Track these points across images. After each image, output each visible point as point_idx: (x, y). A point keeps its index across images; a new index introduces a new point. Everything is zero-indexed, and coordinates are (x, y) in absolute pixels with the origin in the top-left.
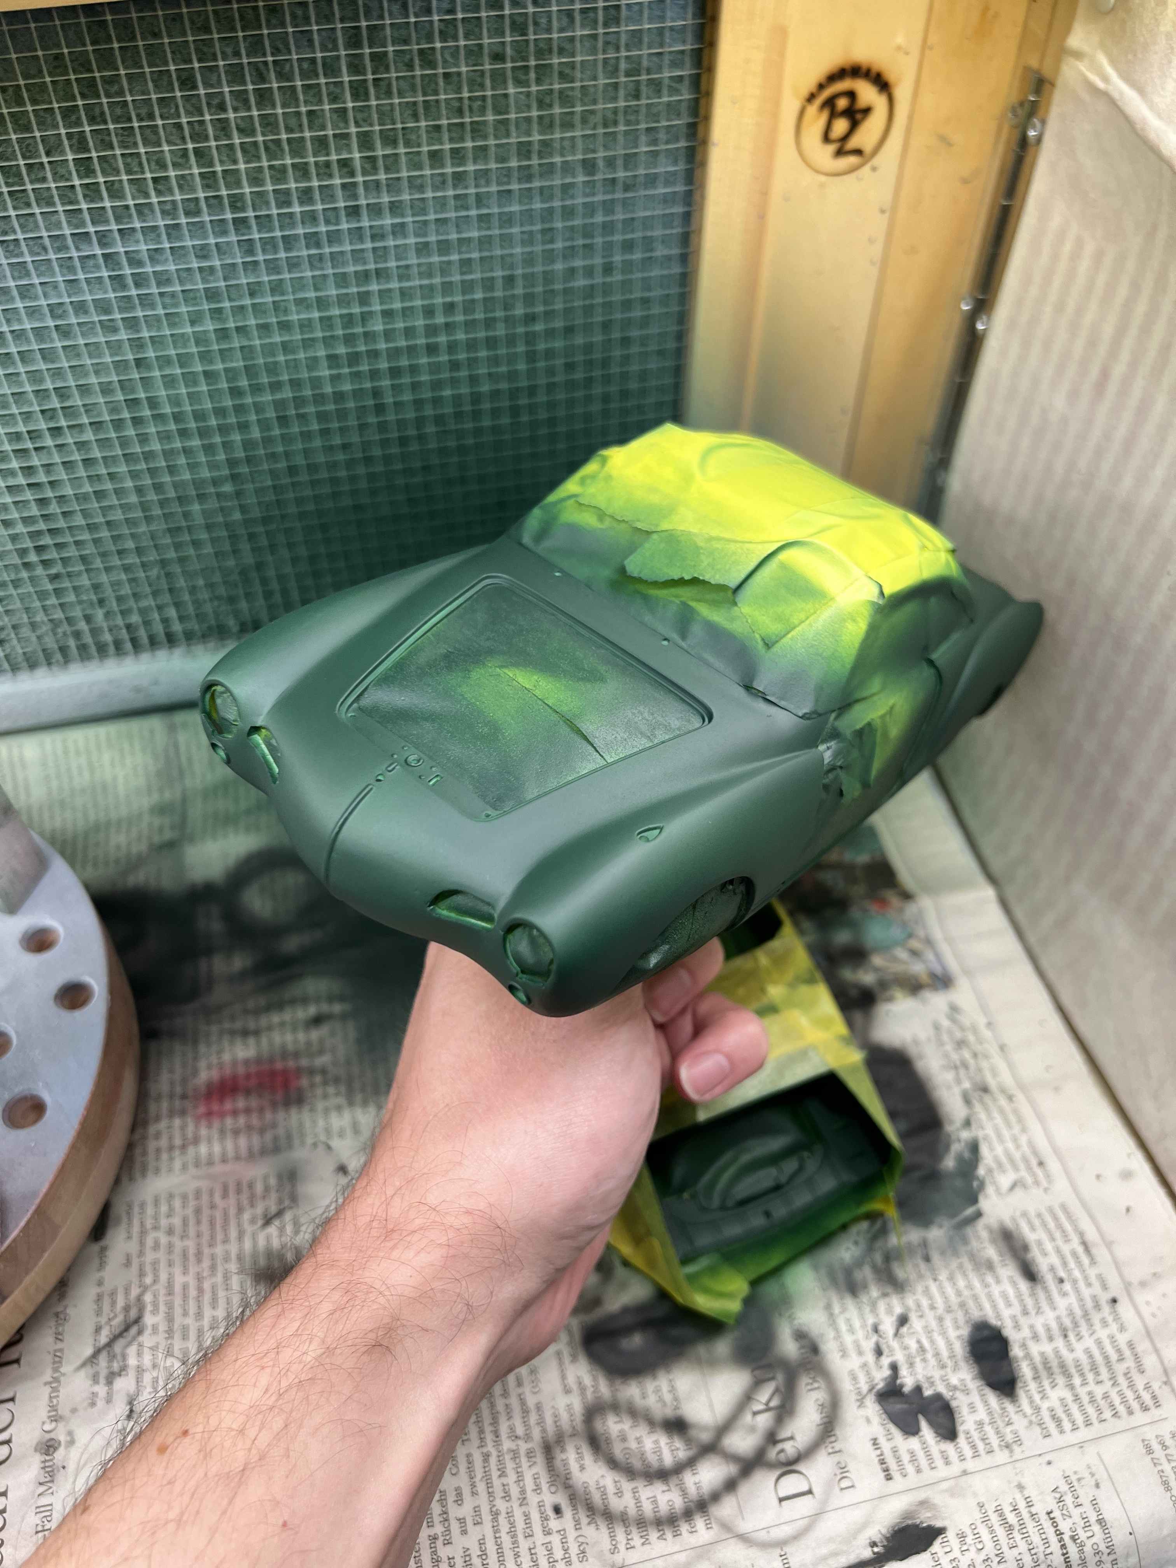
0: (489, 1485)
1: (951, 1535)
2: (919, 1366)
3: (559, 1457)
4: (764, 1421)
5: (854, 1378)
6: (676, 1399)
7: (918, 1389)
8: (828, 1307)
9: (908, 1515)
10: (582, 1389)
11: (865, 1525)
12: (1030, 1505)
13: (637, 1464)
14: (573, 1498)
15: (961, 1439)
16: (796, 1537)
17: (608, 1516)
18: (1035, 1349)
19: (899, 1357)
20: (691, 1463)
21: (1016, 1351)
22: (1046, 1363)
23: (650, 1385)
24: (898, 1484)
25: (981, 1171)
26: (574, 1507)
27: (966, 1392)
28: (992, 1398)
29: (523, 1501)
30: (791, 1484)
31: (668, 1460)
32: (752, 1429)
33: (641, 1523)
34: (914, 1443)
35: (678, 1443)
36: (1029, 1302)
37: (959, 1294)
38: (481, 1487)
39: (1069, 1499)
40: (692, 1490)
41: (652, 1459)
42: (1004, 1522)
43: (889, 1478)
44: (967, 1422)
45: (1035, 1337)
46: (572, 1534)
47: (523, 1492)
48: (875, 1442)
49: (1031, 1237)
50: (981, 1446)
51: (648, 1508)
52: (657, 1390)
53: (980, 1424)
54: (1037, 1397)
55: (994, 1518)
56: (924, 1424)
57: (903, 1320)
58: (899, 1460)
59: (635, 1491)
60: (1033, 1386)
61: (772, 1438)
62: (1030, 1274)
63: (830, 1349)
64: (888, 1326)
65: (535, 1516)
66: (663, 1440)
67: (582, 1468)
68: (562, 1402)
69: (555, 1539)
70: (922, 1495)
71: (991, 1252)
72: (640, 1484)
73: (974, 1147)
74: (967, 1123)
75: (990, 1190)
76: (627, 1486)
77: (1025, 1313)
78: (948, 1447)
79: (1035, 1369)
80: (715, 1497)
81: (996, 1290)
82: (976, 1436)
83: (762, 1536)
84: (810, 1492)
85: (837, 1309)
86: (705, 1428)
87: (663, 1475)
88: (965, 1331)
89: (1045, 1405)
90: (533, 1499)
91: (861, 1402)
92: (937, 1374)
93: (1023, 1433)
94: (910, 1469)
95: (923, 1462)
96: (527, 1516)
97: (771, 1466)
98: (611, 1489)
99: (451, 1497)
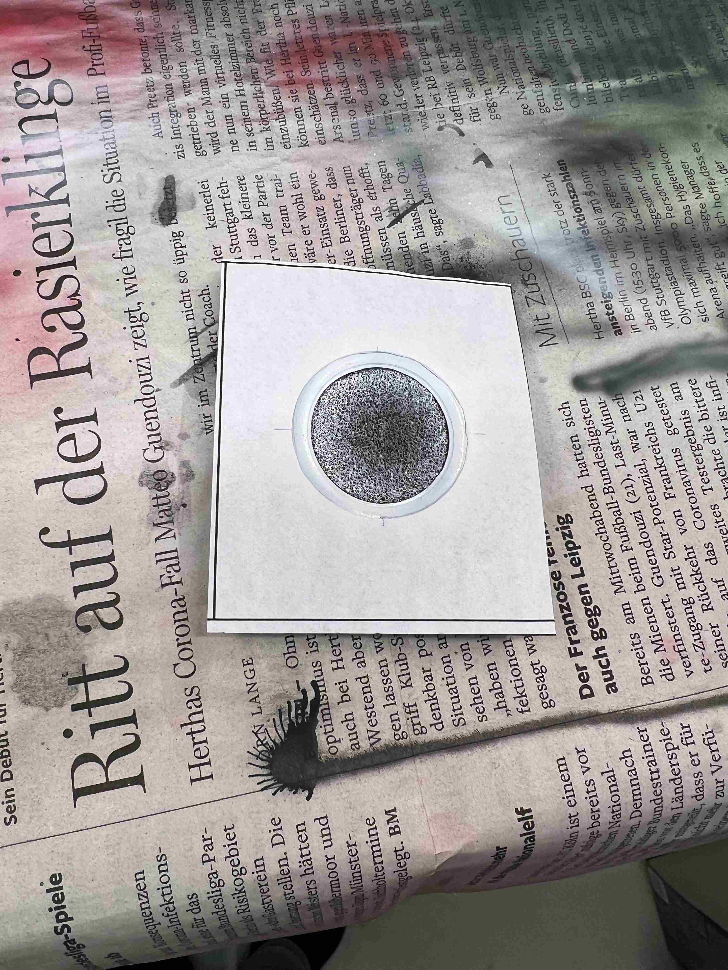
99: (702, 555)
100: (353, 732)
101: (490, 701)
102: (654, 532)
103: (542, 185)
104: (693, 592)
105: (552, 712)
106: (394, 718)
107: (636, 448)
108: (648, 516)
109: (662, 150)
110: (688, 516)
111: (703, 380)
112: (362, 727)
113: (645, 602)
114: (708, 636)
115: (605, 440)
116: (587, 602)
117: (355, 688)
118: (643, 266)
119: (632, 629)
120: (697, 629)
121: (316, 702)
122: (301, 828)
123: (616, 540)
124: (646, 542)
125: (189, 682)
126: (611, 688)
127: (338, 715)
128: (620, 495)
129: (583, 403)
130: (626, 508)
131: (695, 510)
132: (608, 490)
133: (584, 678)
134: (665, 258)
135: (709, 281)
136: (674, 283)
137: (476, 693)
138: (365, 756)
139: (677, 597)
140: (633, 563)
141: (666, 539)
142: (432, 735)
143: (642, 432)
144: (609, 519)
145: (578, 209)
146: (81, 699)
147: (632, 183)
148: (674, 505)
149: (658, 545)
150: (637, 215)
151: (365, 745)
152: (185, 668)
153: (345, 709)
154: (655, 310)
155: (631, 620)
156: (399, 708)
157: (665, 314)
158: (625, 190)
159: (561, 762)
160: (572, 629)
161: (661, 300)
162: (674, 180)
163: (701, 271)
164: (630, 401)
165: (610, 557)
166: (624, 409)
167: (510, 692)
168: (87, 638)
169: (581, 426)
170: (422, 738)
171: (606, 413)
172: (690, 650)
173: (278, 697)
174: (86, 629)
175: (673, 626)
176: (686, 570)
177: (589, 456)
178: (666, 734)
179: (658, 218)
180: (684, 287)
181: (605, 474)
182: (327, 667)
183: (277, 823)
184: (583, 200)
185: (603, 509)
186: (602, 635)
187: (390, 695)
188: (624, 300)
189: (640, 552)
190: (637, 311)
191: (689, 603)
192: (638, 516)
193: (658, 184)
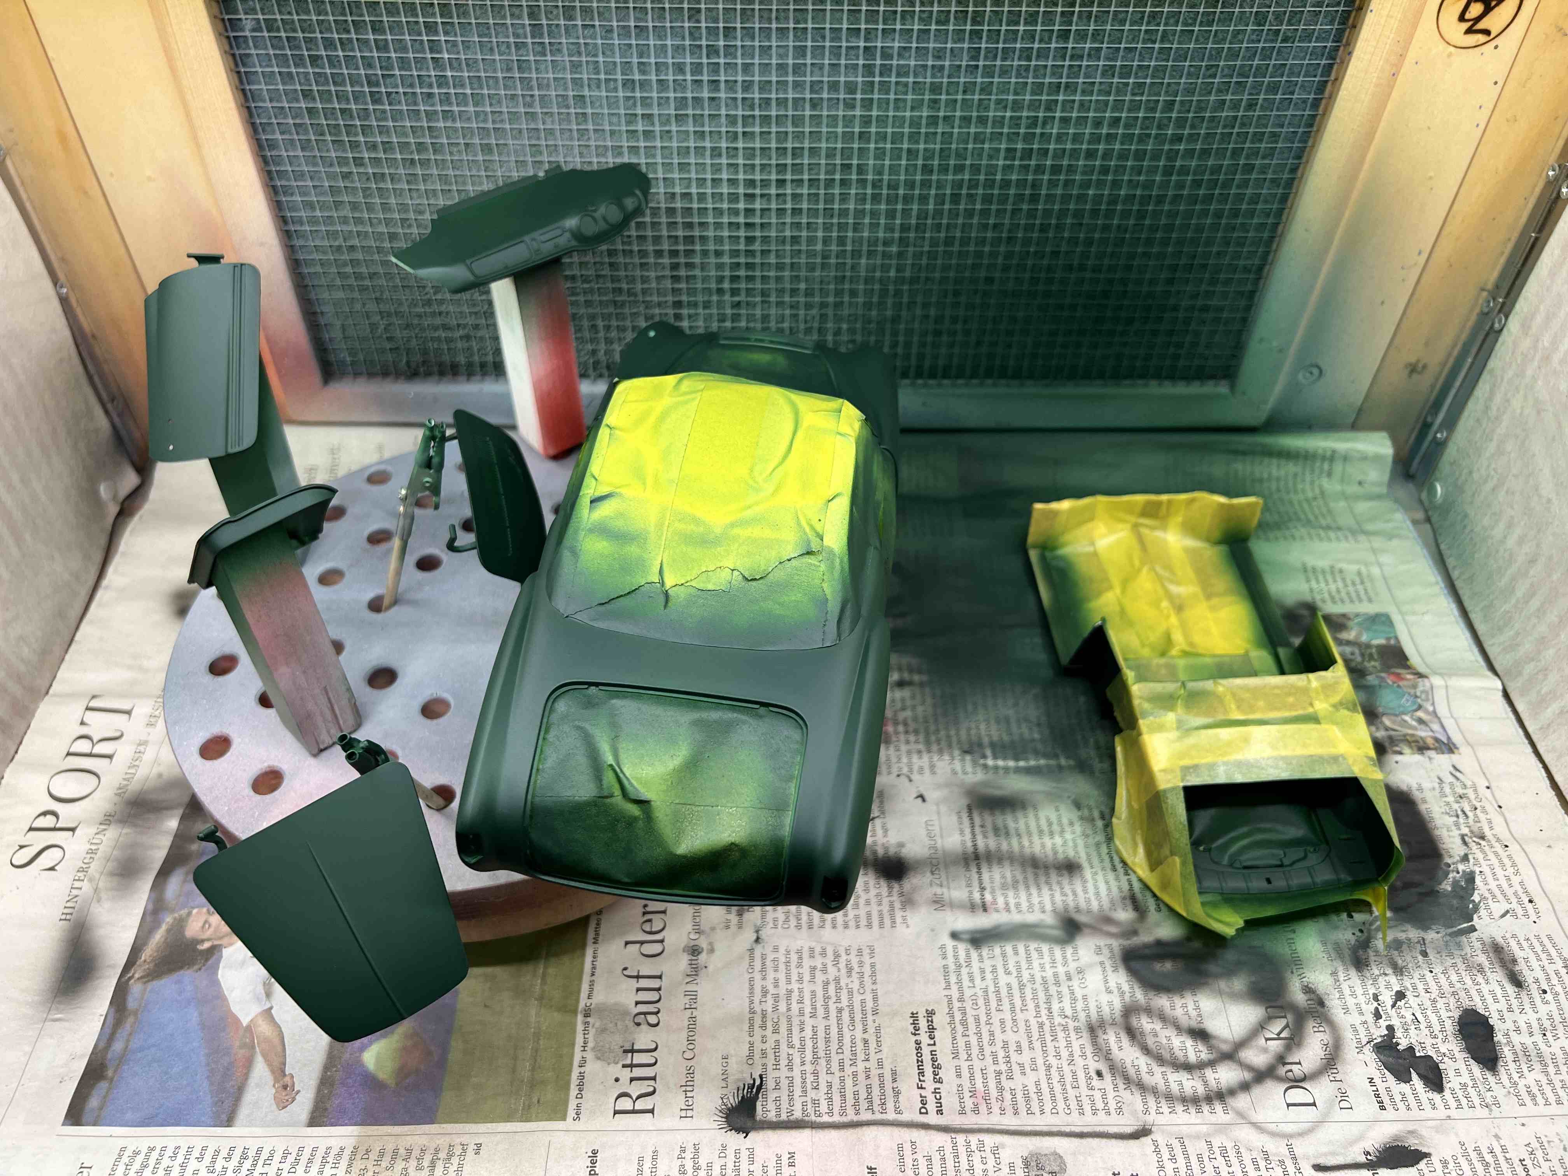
0: (1044, 1045)
1: (1435, 1159)
2: (1413, 1032)
3: (1102, 1037)
4: (1275, 1046)
5: (1355, 1030)
6: (1200, 1015)
7: (1411, 1049)
8: (1334, 973)
9: (1396, 1138)
10: (1122, 994)
11: (1361, 1138)
12: (1504, 1150)
13: (1166, 1056)
14: (1112, 1068)
15: (1447, 1093)
16: (1301, 1134)
17: (1142, 1087)
18: (1516, 1039)
19: (1396, 1022)
20: (1212, 1063)
21: (1499, 1037)
22: (1525, 1050)
23: (1178, 1001)
24: (1390, 1113)
25: (1476, 898)
26: (1113, 1075)
27: (1453, 1058)
28: (1476, 1068)
29: (1071, 1062)
30: (1297, 1095)
31: (1192, 1058)
32: (1265, 1050)
33: (1169, 1097)
34: (1405, 1087)
35: (1201, 1047)
36: (1515, 1003)
37: (1451, 985)
38: (1037, 1045)
39: (1539, 1154)
40: (1213, 1084)
41: (1179, 1054)
42: (1482, 1159)
43: (1382, 1108)
44: (1452, 1082)
45: (1518, 1030)
46: (1111, 1094)
47: (1071, 1055)
48: (1371, 1080)
49: (1519, 954)
50: (1464, 1102)
51: (1175, 1088)
52: (1184, 1006)
53: (1464, 1086)
54: (1515, 1076)
55: (1473, 1156)
56: (1414, 1076)
57: (1400, 995)
58: (1391, 1097)
59: (1164, 1074)
60: (1512, 1066)
61: (1281, 1060)
62: (1517, 982)
63: (1334, 1004)
64: (1387, 998)
65: (1081, 1075)
66: (1189, 1042)
67: (1120, 1048)
68: (1104, 998)
69: (1097, 1095)
70: (1411, 1127)
71: (1482, 959)
72: (1169, 1070)
73: (1470, 878)
74: (1465, 858)
75: (1483, 912)
76: (1158, 1070)
77: (1510, 1010)
78: (1436, 1097)
79: (1515, 1053)
80: (1232, 1092)
81: (1485, 989)
82: (1460, 1094)
83: (1272, 1127)
84: (1314, 1104)
85: (1341, 976)
86: (1225, 1041)
87: (1188, 1067)
88: (1457, 1014)
89: (1522, 1083)
90: (1080, 1062)
91: (1360, 1049)
92: (1429, 1041)
93: (1501, 1099)
94: (1401, 1105)
95: (1413, 1103)
96: (1074, 1073)
97: (1280, 1079)
98: (1144, 1069)
99: (1012, 1047)
100: (778, 1108)
101: (864, 1105)
102: (985, 1030)
103: (954, 818)
104: (1003, 1067)
105: (900, 1118)
106: (804, 1104)
107: (983, 979)
108: (983, 1019)
109: (1035, 808)
110: (1009, 1024)
111: (1033, 945)
112: (785, 1105)
113: (971, 1068)
114: (1007, 1096)
115: (964, 971)
116: (934, 1060)
117: (784, 1083)
118: (1008, 875)
119: (958, 1081)
120: (1001, 1090)
121: (760, 1087)
122: (737, 1152)
123: (960, 1029)
124: (979, 1034)
125: (690, 1063)
126: (940, 1112)
127: (772, 1096)
128: (968, 1005)
129: (955, 948)
130: (970, 1012)
131: (1014, 1021)
132: (961, 1000)
133: (924, 1103)
134: (1024, 871)
135: (1051, 889)
136: (1027, 887)
137: (857, 1100)
138: (783, 1122)
139: (991, 1069)
140: (968, 1045)
141: (992, 1034)
142: (826, 1119)
143: (988, 970)
144: (958, 1016)
145: (974, 834)
146: (628, 1062)
147: (1011, 825)
148: (1001, 1015)
149: (986, 1038)
150: (1009, 844)
151: (784, 1117)
152: (689, 1055)
153: (775, 1094)
154: (1012, 901)
155: (959, 1076)
156: (809, 1099)
157: (1018, 905)
158: (1006, 827)
159: (900, 1147)
160: (921, 1073)
161: (1017, 896)
162: (1039, 826)
163: (1047, 883)
164: (985, 951)
165: (954, 1038)
166: (980, 955)
167: (876, 1101)
168: (638, 1029)
169: (951, 960)
170: (819, 1120)
171: (968, 956)
172: (993, 1101)
173: (739, 1080)
174: (638, 1024)
175: (985, 1085)
176: (1001, 1054)
177: (953, 979)
178: (968, 1144)
179: (1022, 847)
180: (1034, 891)
181: (961, 990)
182: (770, 1067)
183: (724, 1147)
184: (978, 830)
185: (955, 1009)
186: (940, 1081)
187: (805, 1092)
188: (993, 892)
189: (973, 1040)
190: (1001, 901)
191: (999, 1073)
192: (977, 1019)
193: (1027, 826)
